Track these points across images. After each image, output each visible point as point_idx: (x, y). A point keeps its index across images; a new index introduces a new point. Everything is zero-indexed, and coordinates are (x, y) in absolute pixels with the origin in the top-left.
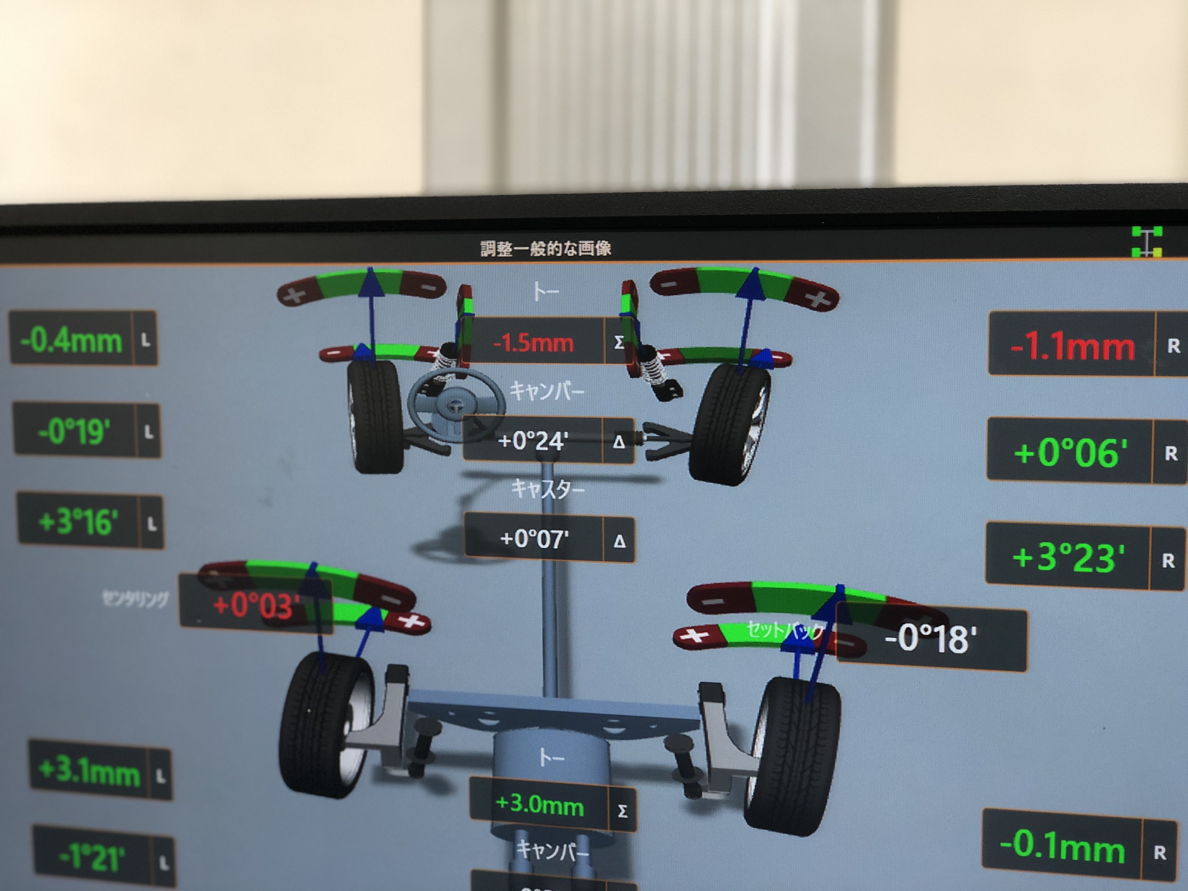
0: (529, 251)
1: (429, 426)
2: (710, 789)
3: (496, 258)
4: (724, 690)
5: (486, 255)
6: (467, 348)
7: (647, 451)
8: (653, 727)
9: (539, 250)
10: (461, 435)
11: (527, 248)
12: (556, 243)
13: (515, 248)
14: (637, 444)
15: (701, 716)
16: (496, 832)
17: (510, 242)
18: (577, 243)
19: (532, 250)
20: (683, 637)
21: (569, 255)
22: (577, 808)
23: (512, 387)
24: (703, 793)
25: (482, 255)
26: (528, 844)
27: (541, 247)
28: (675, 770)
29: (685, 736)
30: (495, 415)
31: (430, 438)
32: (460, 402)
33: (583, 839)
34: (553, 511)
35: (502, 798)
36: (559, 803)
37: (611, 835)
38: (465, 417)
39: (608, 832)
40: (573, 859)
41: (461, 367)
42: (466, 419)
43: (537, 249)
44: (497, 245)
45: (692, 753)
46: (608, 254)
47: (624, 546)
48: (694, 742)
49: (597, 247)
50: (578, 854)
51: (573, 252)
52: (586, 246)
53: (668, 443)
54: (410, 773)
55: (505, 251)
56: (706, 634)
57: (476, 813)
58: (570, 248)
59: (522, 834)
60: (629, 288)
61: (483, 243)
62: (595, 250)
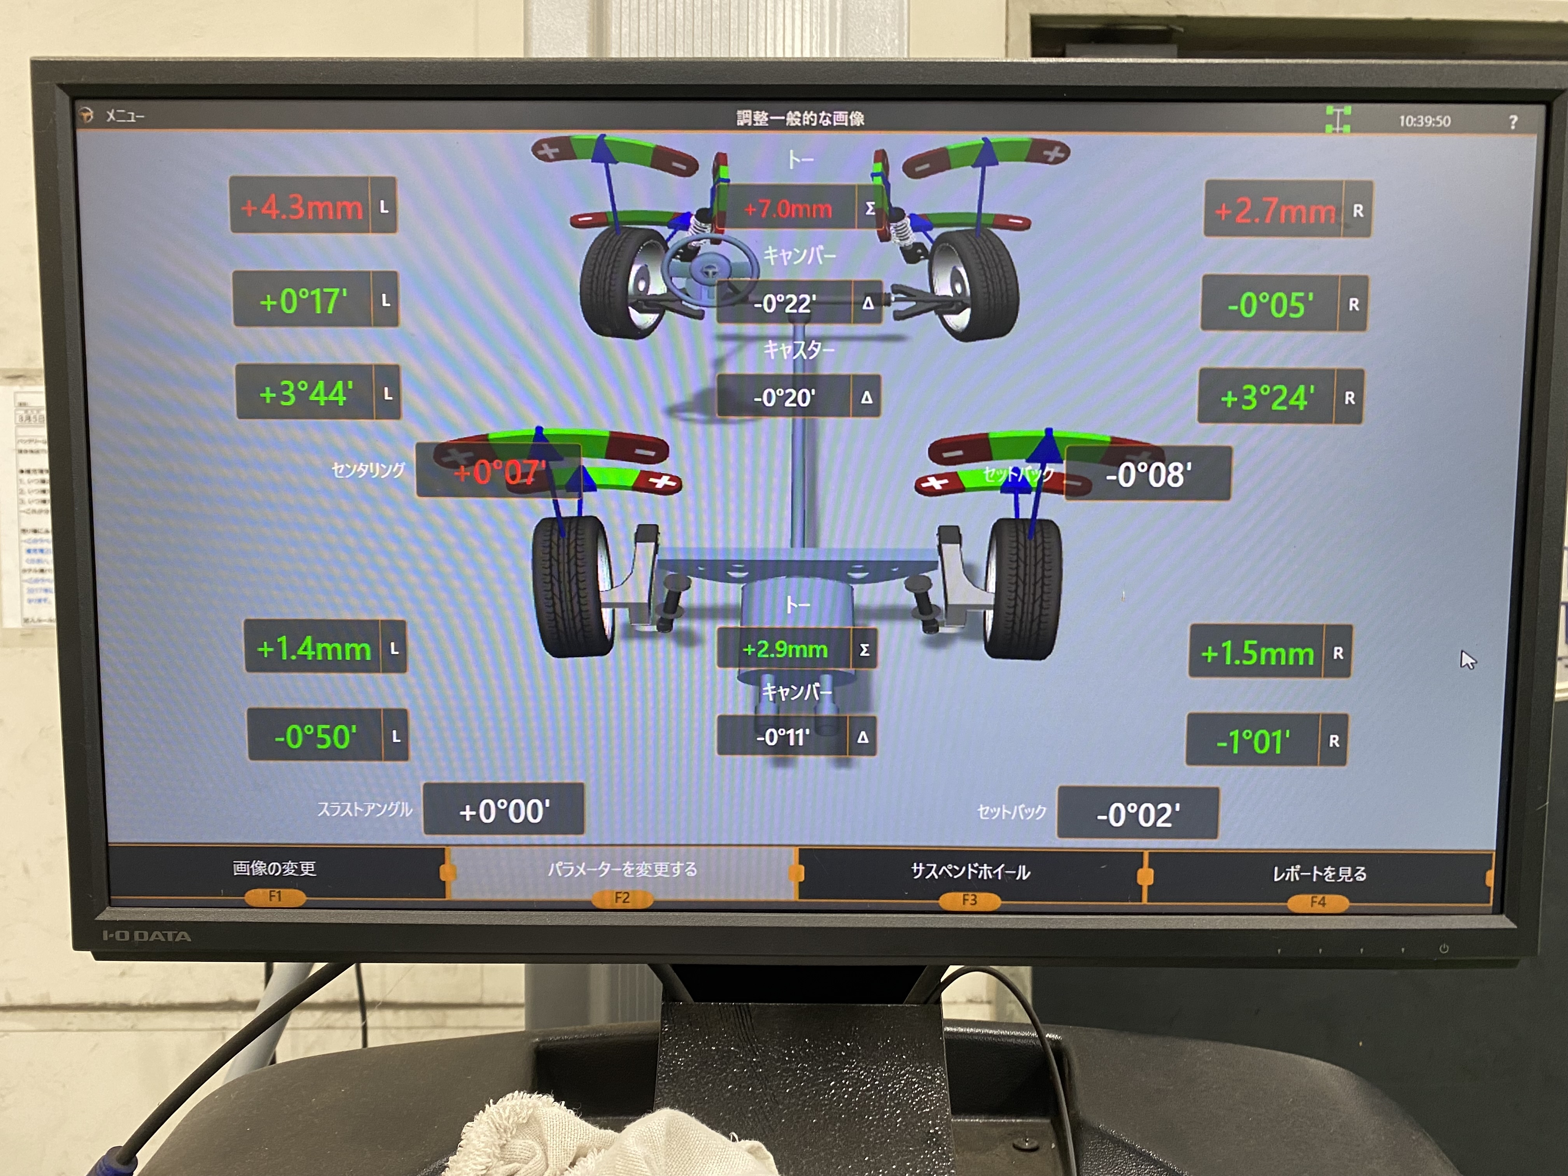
0: (785, 121)
1: (683, 290)
2: (947, 624)
3: (753, 128)
4: (961, 532)
5: (742, 124)
6: (722, 215)
7: (895, 312)
8: (895, 570)
9: (795, 119)
10: (715, 299)
11: (783, 118)
12: (812, 113)
13: (772, 118)
14: (885, 305)
15: (939, 557)
16: (743, 678)
17: (766, 112)
18: (832, 114)
19: (788, 119)
20: (924, 485)
21: (824, 125)
22: (822, 650)
23: (766, 252)
24: (940, 628)
25: (738, 124)
26: (774, 687)
27: (796, 117)
28: (915, 609)
29: (924, 576)
30: (749, 279)
31: (684, 303)
32: (715, 268)
33: (827, 679)
34: (804, 370)
35: (749, 646)
36: (804, 647)
37: (853, 673)
38: (719, 282)
39: (851, 670)
40: (817, 698)
41: (715, 232)
42: (720, 283)
43: (792, 119)
44: (753, 114)
45: (930, 592)
46: (861, 124)
47: (870, 402)
48: (932, 582)
49: (851, 117)
50: (821, 693)
51: (828, 122)
52: (840, 116)
53: (914, 303)
54: (658, 628)
55: (762, 120)
56: (946, 481)
57: (723, 662)
58: (825, 118)
59: (768, 679)
60: (881, 156)
61: (739, 112)
62: (849, 121)
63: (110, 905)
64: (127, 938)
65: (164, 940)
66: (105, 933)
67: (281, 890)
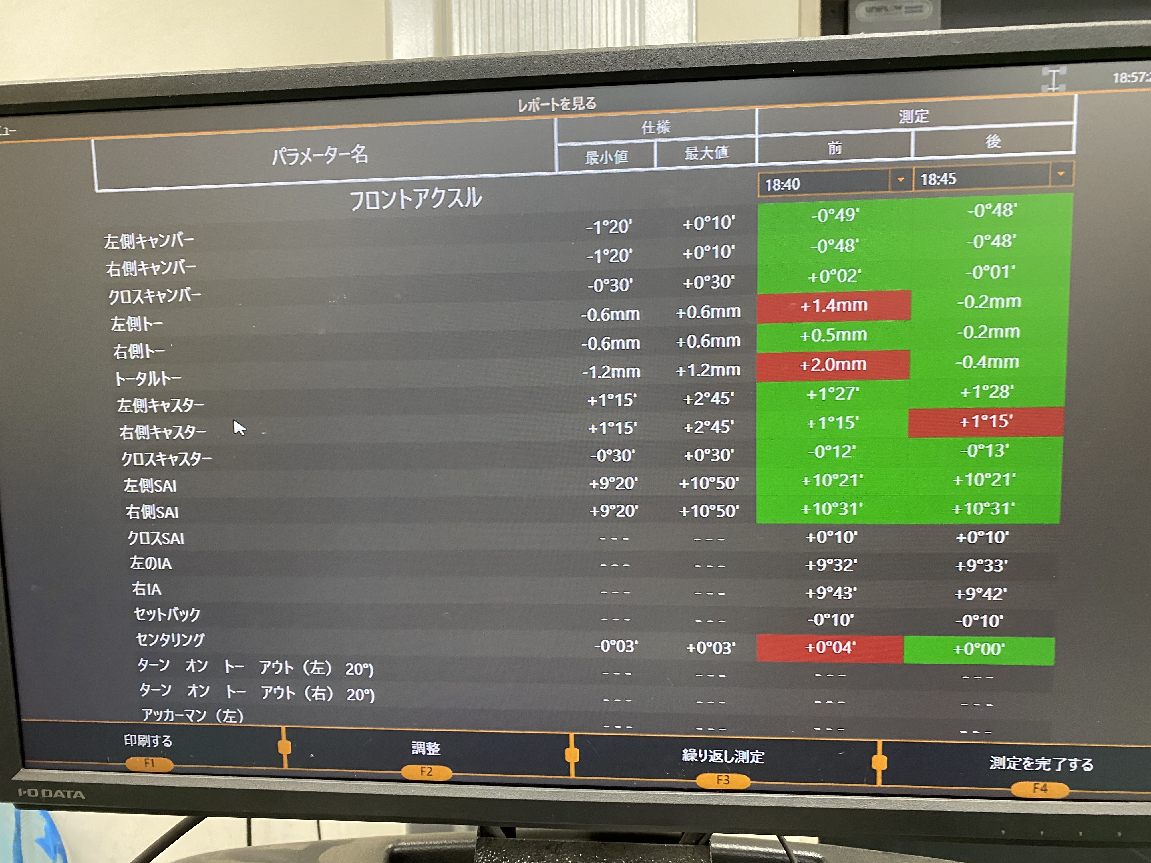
63: (24, 766)
64: (36, 794)
65: (63, 797)
66: (20, 790)
67: (155, 759)
